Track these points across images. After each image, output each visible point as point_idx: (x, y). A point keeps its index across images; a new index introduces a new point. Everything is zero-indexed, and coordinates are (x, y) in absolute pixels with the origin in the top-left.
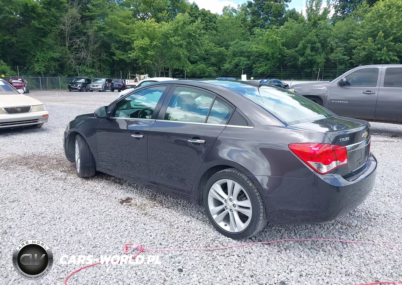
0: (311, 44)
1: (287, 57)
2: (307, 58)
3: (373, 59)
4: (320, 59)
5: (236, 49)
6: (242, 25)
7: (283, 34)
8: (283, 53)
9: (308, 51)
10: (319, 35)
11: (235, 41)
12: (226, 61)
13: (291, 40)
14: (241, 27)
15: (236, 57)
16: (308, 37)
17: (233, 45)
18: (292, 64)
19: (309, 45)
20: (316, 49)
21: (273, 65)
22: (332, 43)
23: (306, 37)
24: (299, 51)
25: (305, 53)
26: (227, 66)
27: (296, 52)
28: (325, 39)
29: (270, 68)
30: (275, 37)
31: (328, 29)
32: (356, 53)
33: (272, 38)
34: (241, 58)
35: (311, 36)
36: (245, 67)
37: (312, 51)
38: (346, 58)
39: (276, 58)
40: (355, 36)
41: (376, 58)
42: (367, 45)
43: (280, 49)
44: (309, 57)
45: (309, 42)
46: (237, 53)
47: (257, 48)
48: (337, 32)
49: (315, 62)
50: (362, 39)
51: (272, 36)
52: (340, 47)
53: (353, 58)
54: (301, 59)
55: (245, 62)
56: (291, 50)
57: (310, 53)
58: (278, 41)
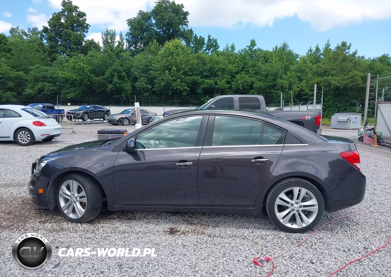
0: (117, 73)
1: (95, 83)
2: (115, 86)
3: (171, 88)
4: (127, 86)
5: (38, 74)
6: (39, 49)
7: (89, 63)
8: (91, 80)
9: (116, 79)
10: (123, 65)
11: (36, 66)
12: (27, 86)
13: (97, 68)
14: (38, 51)
15: (38, 82)
16: (114, 67)
17: (34, 69)
18: (101, 90)
19: (115, 73)
20: (122, 77)
21: (82, 91)
22: (136, 73)
23: (112, 66)
24: (107, 78)
25: (112, 80)
26: (28, 91)
27: (104, 79)
28: (129, 69)
29: (79, 94)
30: (82, 64)
31: (130, 60)
32: (157, 83)
33: (79, 65)
34: (45, 83)
35: (117, 65)
36: (51, 93)
37: (119, 79)
38: (149, 86)
39: (85, 84)
40: (154, 69)
41: (173, 88)
42: (165, 77)
43: (88, 76)
44: (117, 85)
45: (115, 70)
46: (39, 78)
47: (63, 74)
48: (138, 64)
49: (123, 89)
50: (160, 71)
51: (79, 63)
52: (143, 77)
53: (155, 87)
54: (110, 86)
55: (51, 88)
56: (99, 77)
57: (118, 81)
58: (85, 69)
